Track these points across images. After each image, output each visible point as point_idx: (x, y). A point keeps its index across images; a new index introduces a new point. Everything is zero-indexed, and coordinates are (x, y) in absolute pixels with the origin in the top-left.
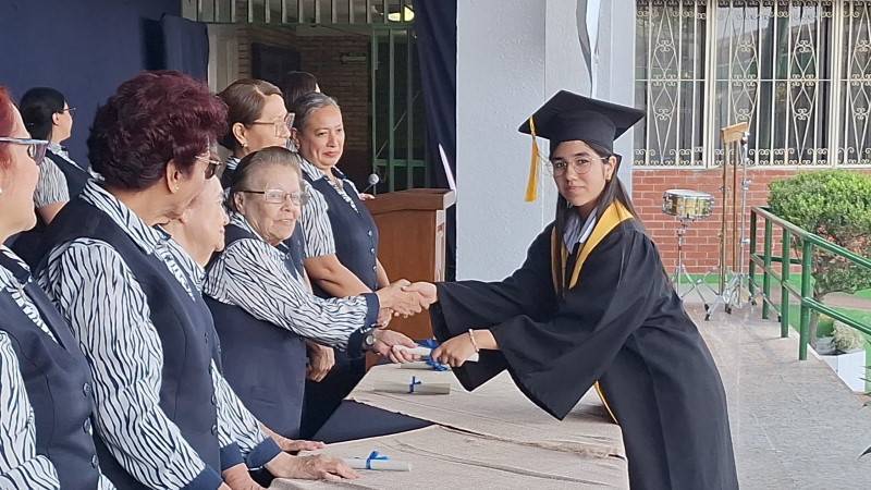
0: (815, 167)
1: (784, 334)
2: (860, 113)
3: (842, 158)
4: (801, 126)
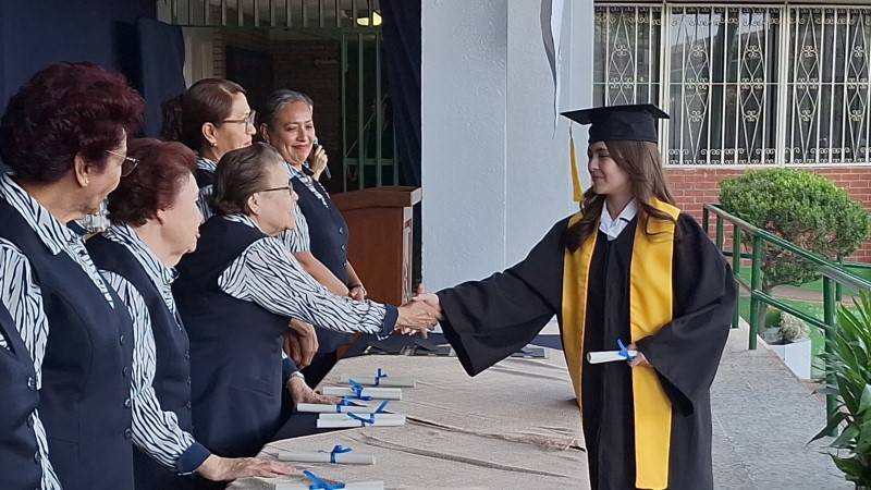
0: (762, 166)
1: (735, 325)
2: (806, 116)
3: (787, 157)
4: (750, 127)
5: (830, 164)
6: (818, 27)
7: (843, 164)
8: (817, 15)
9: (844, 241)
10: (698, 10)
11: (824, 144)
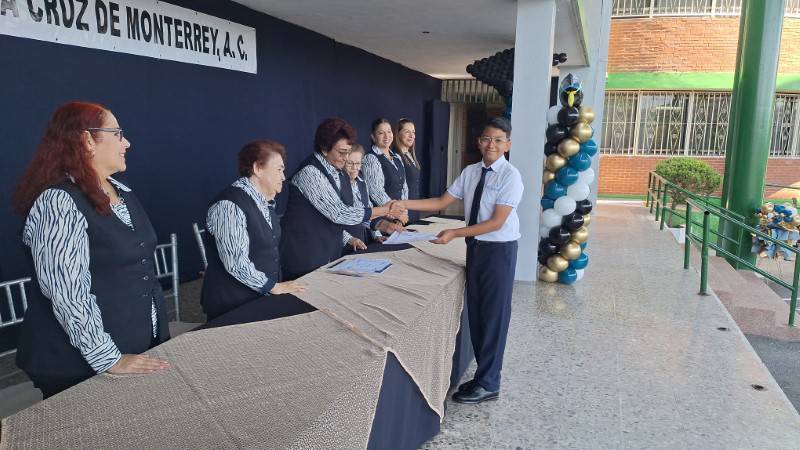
0: (678, 156)
1: (656, 219)
2: (698, 136)
3: (690, 153)
4: (674, 140)
5: (708, 156)
6: (706, 101)
7: (714, 156)
8: (706, 96)
9: (710, 188)
10: (654, 93)
11: (706, 148)
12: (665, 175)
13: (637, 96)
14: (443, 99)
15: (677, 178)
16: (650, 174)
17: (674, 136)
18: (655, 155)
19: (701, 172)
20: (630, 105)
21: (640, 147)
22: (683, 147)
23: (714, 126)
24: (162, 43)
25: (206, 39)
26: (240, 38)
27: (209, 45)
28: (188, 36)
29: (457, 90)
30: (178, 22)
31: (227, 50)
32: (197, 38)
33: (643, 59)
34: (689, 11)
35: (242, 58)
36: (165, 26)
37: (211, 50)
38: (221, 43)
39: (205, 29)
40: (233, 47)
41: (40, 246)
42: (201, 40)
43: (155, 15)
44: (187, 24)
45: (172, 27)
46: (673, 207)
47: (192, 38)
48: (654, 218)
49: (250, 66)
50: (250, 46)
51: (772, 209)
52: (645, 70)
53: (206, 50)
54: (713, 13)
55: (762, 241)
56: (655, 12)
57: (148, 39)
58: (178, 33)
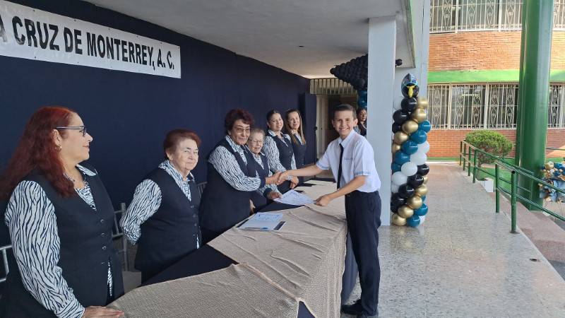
0: (480, 129)
1: (469, 175)
2: (494, 115)
3: (488, 127)
4: (476, 118)
5: (501, 129)
6: (498, 89)
7: (505, 128)
8: (497, 86)
9: (504, 151)
10: (461, 85)
11: (499, 123)
12: (473, 143)
13: (448, 87)
14: (312, 92)
15: (482, 145)
16: (461, 143)
17: (476, 115)
18: (463, 129)
19: (498, 140)
20: (443, 93)
21: (452, 123)
22: (483, 123)
23: (504, 107)
24: (113, 58)
25: (145, 55)
26: (169, 53)
27: (147, 59)
28: (131, 53)
29: (320, 86)
30: (124, 43)
31: (160, 62)
32: (138, 54)
33: (452, 61)
34: (483, 27)
35: (170, 67)
36: (115, 46)
37: (148, 63)
38: (155, 58)
39: (144, 47)
40: (164, 60)
41: (16, 230)
42: (141, 55)
43: (107, 38)
44: (131, 44)
45: (120, 46)
46: (479, 166)
47: (135, 54)
48: (466, 174)
49: (176, 73)
50: (176, 60)
51: (552, 166)
52: (453, 69)
53: (145, 63)
54: (500, 29)
55: (547, 190)
56: (459, 28)
57: (102, 55)
58: (124, 51)
